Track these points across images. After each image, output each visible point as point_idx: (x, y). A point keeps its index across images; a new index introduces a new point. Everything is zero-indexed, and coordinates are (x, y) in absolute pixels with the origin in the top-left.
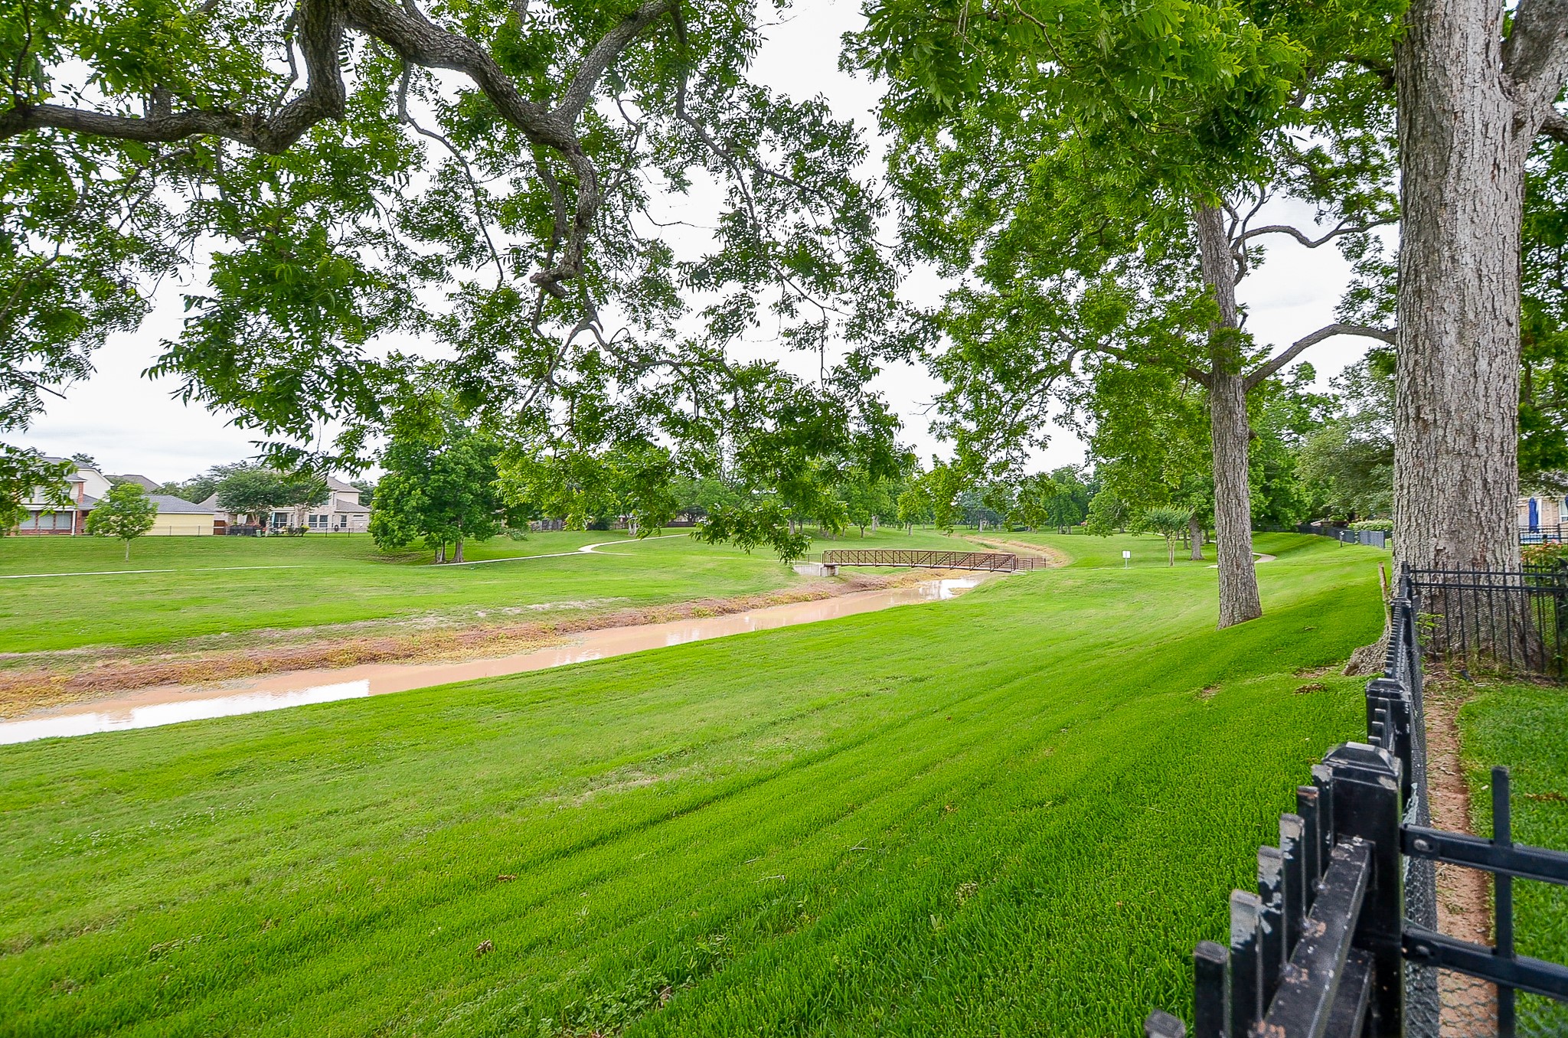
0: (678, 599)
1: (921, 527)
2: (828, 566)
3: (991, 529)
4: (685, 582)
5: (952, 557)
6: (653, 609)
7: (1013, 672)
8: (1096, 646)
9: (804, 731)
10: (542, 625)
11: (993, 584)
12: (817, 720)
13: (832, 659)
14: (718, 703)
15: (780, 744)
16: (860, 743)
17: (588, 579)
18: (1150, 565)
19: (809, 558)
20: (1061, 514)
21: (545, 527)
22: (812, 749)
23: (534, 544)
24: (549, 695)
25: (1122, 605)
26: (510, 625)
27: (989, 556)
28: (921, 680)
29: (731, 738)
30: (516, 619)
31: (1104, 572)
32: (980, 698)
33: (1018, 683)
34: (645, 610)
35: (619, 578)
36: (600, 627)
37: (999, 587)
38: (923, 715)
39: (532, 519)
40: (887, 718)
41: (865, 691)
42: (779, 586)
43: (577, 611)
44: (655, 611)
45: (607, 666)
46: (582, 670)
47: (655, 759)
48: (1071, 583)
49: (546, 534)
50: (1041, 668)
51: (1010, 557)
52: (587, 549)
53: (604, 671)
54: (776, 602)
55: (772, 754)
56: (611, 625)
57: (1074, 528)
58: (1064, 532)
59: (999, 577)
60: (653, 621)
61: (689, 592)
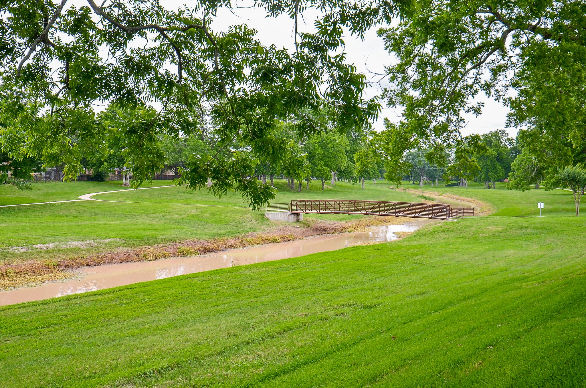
0: (166, 240)
1: (372, 182)
2: (294, 214)
3: (430, 184)
4: (173, 226)
5: (398, 206)
6: (145, 248)
7: (446, 301)
8: (514, 280)
9: (273, 349)
10: (46, 261)
11: (430, 229)
12: (284, 340)
13: (297, 290)
14: (200, 326)
15: (252, 360)
16: (319, 359)
17: (87, 223)
18: (559, 215)
19: (278, 207)
20: (487, 171)
21: (48, 177)
22: (280, 364)
23: (38, 192)
24: (52, 321)
25: (535, 247)
26: (17, 262)
27: (428, 206)
28: (371, 307)
29: (211, 356)
30: (22, 257)
31: (522, 220)
32: (419, 322)
33: (450, 310)
34: (137, 249)
35: (114, 222)
36: (98, 264)
37: (435, 232)
38: (371, 336)
39: (36, 171)
40: (342, 338)
41: (324, 316)
42: (253, 229)
43: (77, 250)
44: (146, 251)
45: (104, 297)
46: (82, 300)
47: (145, 374)
48: (494, 228)
49: (48, 184)
50: (469, 298)
51: (445, 207)
52: (86, 197)
53: (101, 301)
54: (250, 243)
55: (245, 369)
56: (108, 261)
57: (498, 184)
58: (489, 187)
59: (436, 223)
60: (144, 258)
61: (175, 235)
